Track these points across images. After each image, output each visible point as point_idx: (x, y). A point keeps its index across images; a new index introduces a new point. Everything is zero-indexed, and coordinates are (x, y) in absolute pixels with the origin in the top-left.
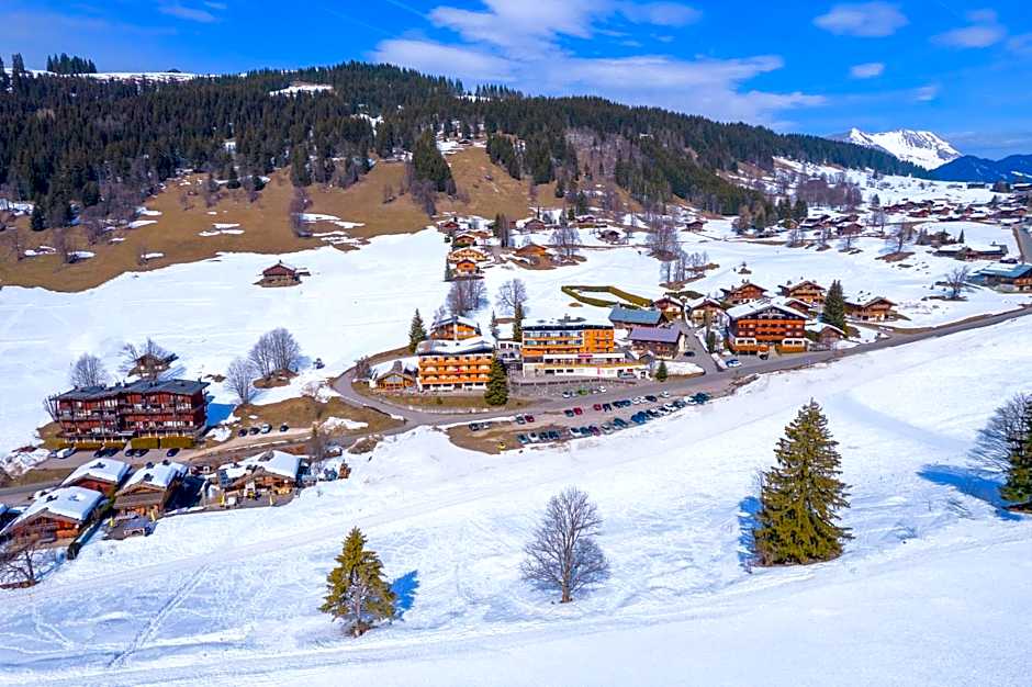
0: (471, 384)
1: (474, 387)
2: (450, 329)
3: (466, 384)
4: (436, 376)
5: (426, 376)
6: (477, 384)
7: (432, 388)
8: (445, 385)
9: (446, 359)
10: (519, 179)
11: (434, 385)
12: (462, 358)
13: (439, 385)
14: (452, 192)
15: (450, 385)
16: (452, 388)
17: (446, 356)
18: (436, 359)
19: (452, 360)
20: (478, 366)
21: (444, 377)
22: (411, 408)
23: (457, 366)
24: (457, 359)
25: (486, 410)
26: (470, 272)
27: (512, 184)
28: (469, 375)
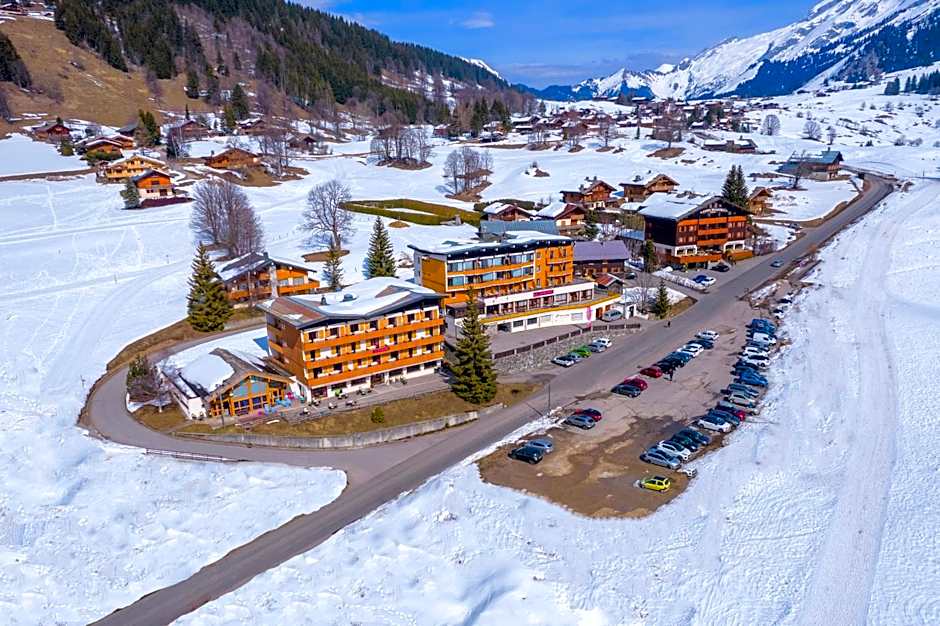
0: (399, 372)
1: (406, 375)
2: (263, 277)
3: (392, 374)
4: (338, 367)
5: (317, 371)
6: (410, 370)
7: (331, 393)
8: (354, 383)
9: (354, 328)
10: (125, 70)
11: (334, 387)
12: (383, 322)
13: (344, 385)
14: (26, 83)
15: (362, 381)
16: (367, 385)
17: (353, 322)
18: (334, 332)
19: (364, 329)
20: (410, 334)
21: (351, 367)
22: (327, 443)
23: (374, 341)
24: (374, 324)
25: (473, 415)
26: (163, 192)
27: (117, 76)
28: (394, 354)
